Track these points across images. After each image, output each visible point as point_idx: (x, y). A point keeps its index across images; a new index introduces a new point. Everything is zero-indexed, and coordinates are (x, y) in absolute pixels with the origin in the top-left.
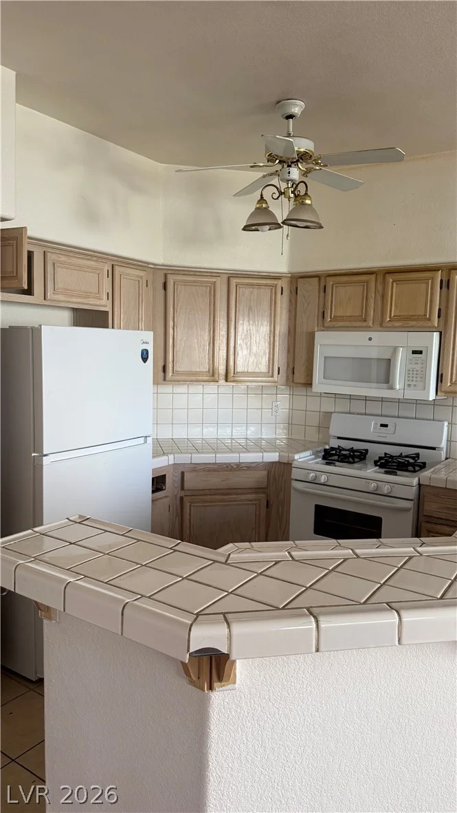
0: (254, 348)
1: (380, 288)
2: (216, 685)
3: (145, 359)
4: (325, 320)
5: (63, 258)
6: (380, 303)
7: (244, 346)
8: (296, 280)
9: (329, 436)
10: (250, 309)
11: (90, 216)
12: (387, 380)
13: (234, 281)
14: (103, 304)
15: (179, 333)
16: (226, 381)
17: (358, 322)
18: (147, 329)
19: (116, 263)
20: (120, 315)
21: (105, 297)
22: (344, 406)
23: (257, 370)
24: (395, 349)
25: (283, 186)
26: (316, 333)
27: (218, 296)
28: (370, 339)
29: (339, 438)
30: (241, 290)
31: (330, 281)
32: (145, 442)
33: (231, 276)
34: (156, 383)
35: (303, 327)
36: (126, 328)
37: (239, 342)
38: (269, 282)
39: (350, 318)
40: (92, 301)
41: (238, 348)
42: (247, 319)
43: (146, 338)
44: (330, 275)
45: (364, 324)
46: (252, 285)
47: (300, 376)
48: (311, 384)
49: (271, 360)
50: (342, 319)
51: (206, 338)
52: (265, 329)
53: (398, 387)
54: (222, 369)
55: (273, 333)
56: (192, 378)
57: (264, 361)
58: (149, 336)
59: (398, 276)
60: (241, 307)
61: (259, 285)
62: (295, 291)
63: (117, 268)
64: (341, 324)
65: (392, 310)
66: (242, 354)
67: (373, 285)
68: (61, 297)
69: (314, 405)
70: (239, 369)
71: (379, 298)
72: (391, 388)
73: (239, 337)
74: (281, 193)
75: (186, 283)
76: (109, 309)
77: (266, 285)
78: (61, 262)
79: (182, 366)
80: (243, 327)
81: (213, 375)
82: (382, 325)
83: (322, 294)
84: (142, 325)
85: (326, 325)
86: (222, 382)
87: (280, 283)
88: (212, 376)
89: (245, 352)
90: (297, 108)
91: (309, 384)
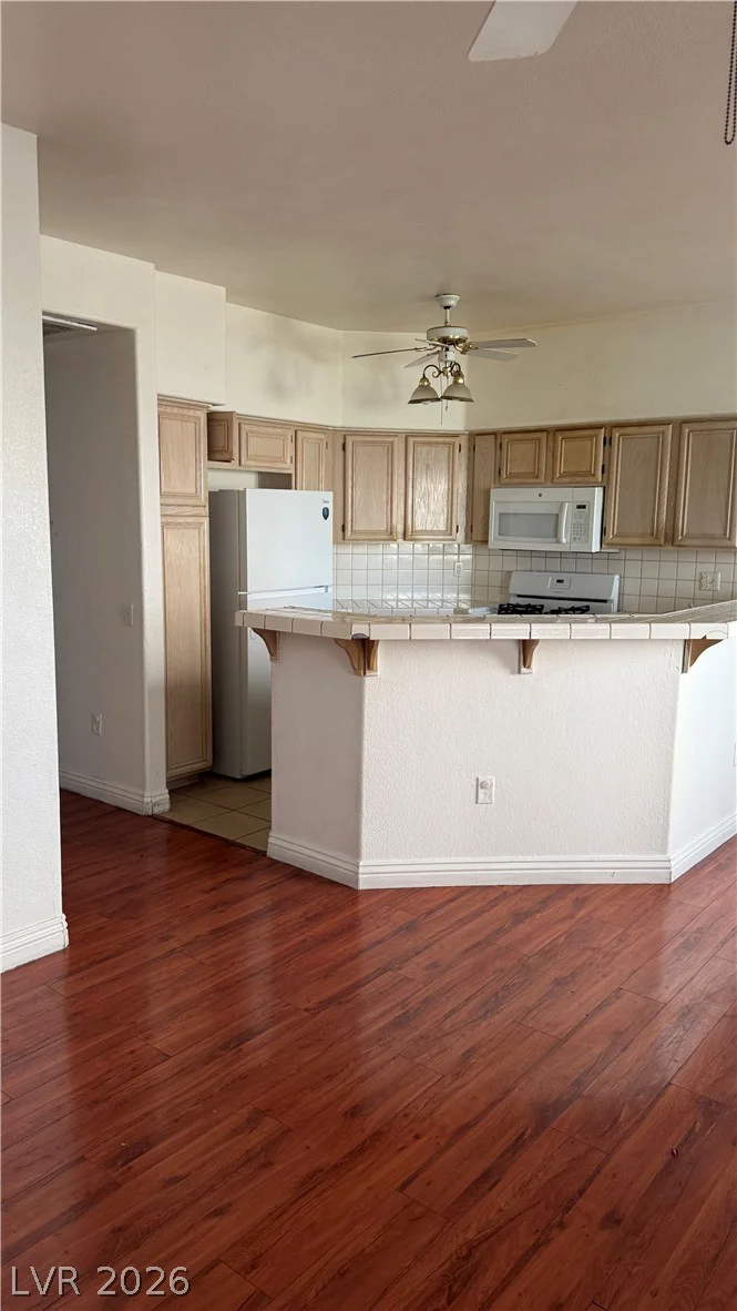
0: (432, 507)
1: (551, 444)
2: (367, 671)
3: (326, 517)
4: (502, 477)
5: (255, 428)
6: (551, 461)
7: (422, 504)
8: (474, 437)
9: (509, 595)
10: (428, 467)
11: (277, 389)
12: (556, 535)
13: (411, 440)
14: (287, 468)
15: (359, 493)
16: (405, 539)
17: (530, 479)
18: (327, 489)
19: (298, 429)
20: (302, 478)
21: (289, 461)
22: (525, 563)
23: (435, 529)
24: (562, 504)
25: (442, 366)
26: (492, 491)
27: (396, 454)
28: (540, 495)
29: (519, 596)
30: (419, 449)
31: (506, 439)
32: (327, 591)
33: (409, 435)
34: (335, 542)
35: (480, 484)
36: (307, 489)
37: (417, 500)
38: (448, 440)
39: (525, 475)
40: (279, 465)
41: (416, 507)
42: (424, 476)
43: (326, 498)
44: (505, 433)
45: (536, 481)
46: (430, 444)
47: (477, 535)
48: (487, 542)
49: (450, 520)
50: (517, 475)
51: (384, 497)
52: (443, 487)
53: (564, 540)
54: (400, 529)
55: (451, 491)
56: (372, 538)
57: (443, 519)
58: (329, 496)
59: (569, 434)
60: (420, 466)
61: (437, 443)
62: (472, 448)
63: (299, 433)
64: (517, 480)
65: (561, 467)
66: (421, 511)
67: (545, 441)
68: (252, 463)
69: (497, 564)
70: (418, 527)
71: (550, 454)
72: (559, 542)
73: (416, 496)
74: (440, 372)
75: (365, 443)
76: (292, 471)
77: (444, 443)
78: (252, 432)
79: (361, 525)
80: (422, 484)
81: (391, 533)
82: (553, 481)
83: (498, 450)
84: (322, 486)
85: (502, 482)
86: (400, 540)
87: (457, 441)
88: (390, 535)
89: (423, 510)
90: (453, 301)
91: (486, 542)
